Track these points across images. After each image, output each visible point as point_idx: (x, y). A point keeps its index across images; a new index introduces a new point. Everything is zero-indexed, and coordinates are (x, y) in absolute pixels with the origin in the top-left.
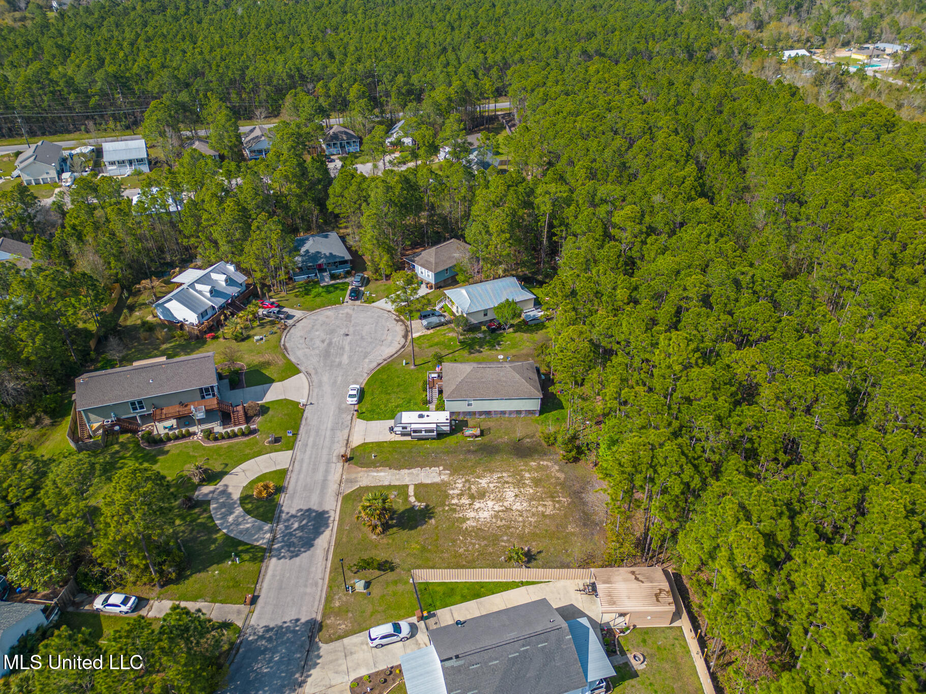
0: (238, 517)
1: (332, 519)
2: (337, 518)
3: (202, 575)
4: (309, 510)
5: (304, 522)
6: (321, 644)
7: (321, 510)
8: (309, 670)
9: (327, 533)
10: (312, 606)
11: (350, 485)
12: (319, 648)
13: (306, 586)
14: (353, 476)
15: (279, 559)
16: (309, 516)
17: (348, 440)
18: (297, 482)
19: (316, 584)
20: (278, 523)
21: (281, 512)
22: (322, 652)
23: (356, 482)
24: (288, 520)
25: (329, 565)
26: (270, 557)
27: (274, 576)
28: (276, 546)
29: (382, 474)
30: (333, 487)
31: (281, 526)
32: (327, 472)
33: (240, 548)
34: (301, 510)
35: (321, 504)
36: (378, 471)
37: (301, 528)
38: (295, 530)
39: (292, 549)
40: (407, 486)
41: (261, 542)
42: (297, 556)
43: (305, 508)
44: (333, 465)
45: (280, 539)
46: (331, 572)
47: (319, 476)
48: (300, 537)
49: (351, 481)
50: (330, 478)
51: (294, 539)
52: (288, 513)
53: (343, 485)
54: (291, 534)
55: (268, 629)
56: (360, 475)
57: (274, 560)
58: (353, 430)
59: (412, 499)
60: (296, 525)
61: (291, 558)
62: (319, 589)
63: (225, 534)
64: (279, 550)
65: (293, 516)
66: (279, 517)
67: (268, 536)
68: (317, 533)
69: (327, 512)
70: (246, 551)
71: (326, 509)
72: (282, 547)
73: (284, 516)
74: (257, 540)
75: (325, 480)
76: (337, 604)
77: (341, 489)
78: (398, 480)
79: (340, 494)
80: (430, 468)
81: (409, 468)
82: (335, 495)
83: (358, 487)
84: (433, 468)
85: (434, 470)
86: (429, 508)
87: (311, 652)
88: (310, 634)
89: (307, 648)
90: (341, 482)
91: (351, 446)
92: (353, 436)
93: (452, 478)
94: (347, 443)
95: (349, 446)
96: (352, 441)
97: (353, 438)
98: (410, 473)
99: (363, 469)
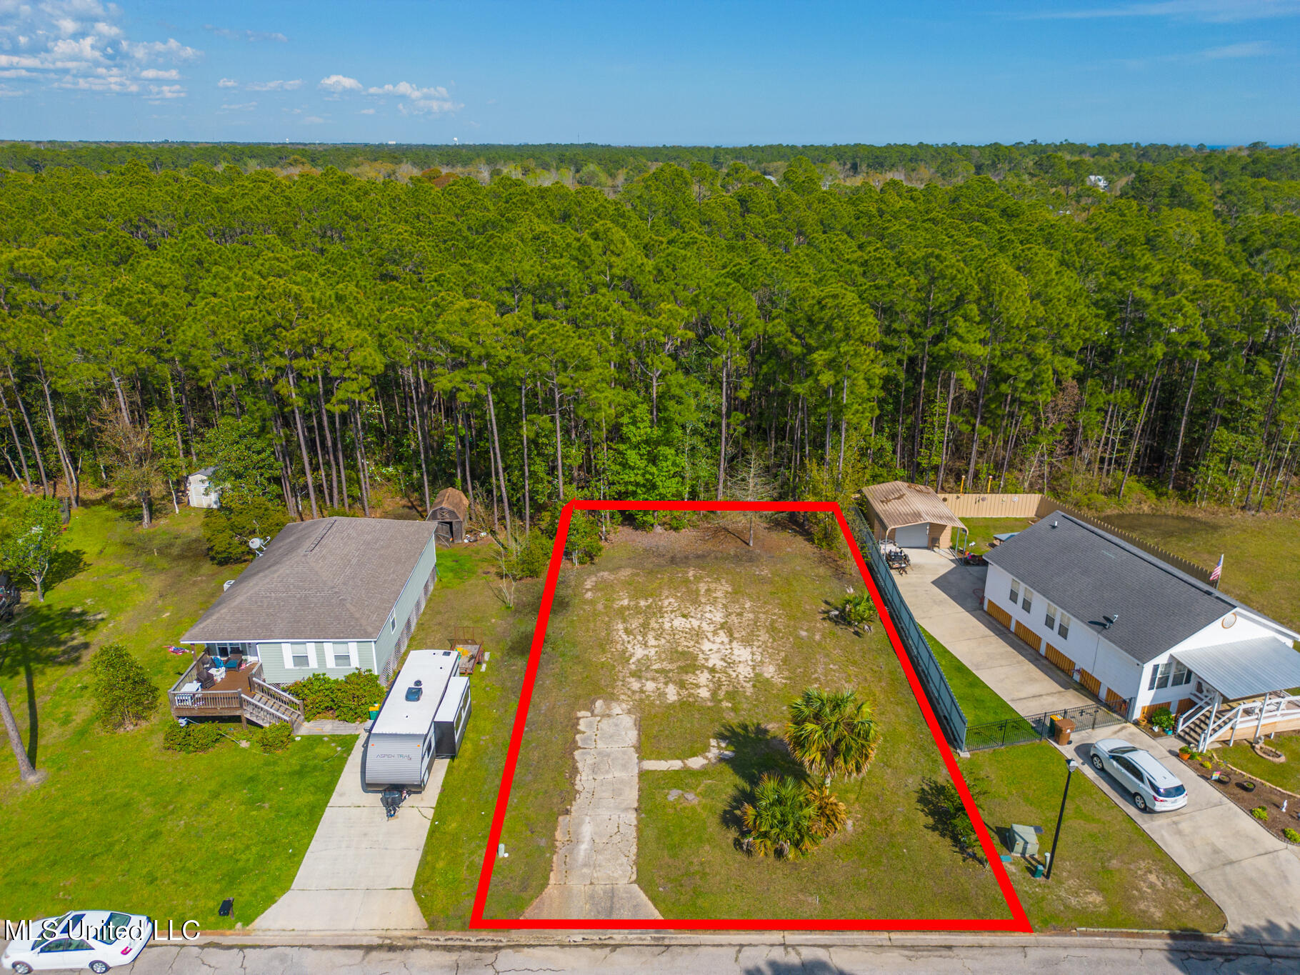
2: (775, 936)
6: (1233, 927)
9: (847, 960)
10: (1129, 963)
12: (1248, 930)
17: (369, 949)
19: (1048, 964)
22: (1256, 922)
23: (611, 895)
29: (587, 830)
30: (625, 968)
36: (573, 841)
40: (644, 774)
53: (617, 938)
56: (580, 886)
59: (696, 763)
76: (1095, 898)
77: (641, 939)
78: (617, 793)
79: (667, 942)
80: (579, 732)
81: (575, 771)
82: (665, 958)
83: (635, 886)
84: (582, 727)
85: (590, 725)
86: (727, 733)
87: (1270, 950)
88: (1220, 959)
89: (1263, 961)
90: (607, 946)
91: (414, 933)
92: (354, 933)
93: (622, 697)
94: (402, 948)
95: (410, 938)
96: (384, 932)
97: (364, 933)
98: (595, 769)
99: (552, 881)
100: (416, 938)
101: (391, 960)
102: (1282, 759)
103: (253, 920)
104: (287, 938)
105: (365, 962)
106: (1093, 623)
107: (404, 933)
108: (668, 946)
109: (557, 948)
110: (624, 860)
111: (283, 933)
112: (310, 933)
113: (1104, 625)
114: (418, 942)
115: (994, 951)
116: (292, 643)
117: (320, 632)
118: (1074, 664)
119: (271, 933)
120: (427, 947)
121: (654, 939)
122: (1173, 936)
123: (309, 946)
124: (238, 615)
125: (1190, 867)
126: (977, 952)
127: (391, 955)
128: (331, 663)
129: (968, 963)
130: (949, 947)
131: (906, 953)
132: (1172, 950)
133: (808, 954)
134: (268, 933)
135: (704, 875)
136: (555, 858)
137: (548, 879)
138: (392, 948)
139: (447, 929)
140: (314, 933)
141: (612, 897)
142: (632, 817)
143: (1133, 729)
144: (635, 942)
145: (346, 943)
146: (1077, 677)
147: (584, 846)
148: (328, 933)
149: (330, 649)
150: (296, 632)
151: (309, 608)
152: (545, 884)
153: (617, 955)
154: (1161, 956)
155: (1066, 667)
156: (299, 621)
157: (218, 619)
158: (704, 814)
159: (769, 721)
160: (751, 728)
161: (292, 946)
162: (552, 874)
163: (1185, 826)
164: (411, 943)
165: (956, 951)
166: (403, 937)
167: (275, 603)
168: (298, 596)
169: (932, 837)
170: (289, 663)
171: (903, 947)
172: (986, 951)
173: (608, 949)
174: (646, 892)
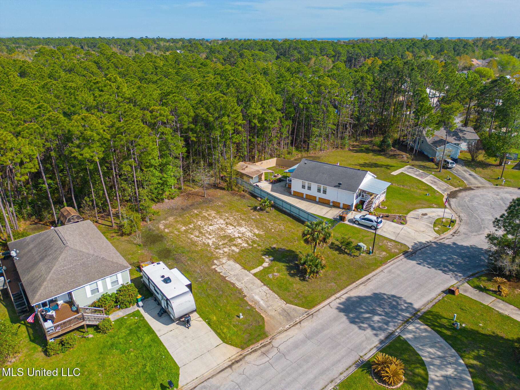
0: (439, 367)
1: (338, 301)
2: (333, 298)
3: (499, 333)
4: (353, 321)
5: (367, 315)
6: (410, 247)
7: (342, 314)
8: (425, 244)
9: (354, 294)
10: (402, 264)
11: (293, 313)
12: (413, 246)
13: (399, 275)
14: (280, 318)
15: (411, 304)
16: (357, 317)
17: (230, 366)
18: (339, 361)
19: (390, 271)
20: (392, 334)
21: (381, 342)
22: (413, 244)
23: (284, 310)
24: (380, 329)
25: (370, 275)
26: (418, 310)
27: (423, 296)
28: (408, 315)
29: (257, 298)
30: (308, 326)
31: (391, 329)
32: (296, 346)
33: (448, 333)
34: (360, 328)
35: (335, 319)
36: (256, 303)
37: (374, 312)
38: (380, 315)
39: (394, 303)
40: (255, 275)
41: (422, 327)
42: (393, 296)
43: (355, 327)
44: (281, 348)
45: (400, 318)
46: (374, 270)
47: (309, 347)
48: (380, 306)
49: (288, 316)
50: (301, 336)
51: (388, 310)
52: (376, 335)
53: (298, 320)
54: (387, 314)
55: (444, 272)
56: (273, 313)
57: (416, 306)
58: (207, 375)
59: (266, 265)
60: (376, 318)
61: (400, 298)
62: (390, 268)
63: (462, 357)
64: (406, 310)
65: (373, 328)
66: (387, 338)
67: (411, 327)
68: (361, 300)
69: (338, 308)
70: (442, 326)
71: (336, 311)
72: (402, 310)
73: (382, 336)
74: (426, 331)
75: (308, 338)
76: (384, 253)
77: (303, 317)
78: (253, 284)
79: (311, 314)
80: (220, 273)
81: (233, 284)
82: (315, 317)
83: (288, 305)
84: (219, 271)
85: (220, 269)
86: (265, 253)
87: (419, 248)
88: (414, 255)
89: (420, 251)
90: (297, 323)
91: (239, 354)
92: (219, 365)
93: (221, 257)
94: (241, 360)
95: (239, 356)
96: (229, 359)
97: (223, 363)
98: (239, 281)
99: (264, 316)
100: (241, 355)
101: (241, 365)
102: (386, 208)
103: (178, 384)
104: (196, 382)
105: (234, 370)
106: (335, 186)
107: (236, 355)
108: (312, 314)
109: (285, 332)
110: (277, 299)
111: (194, 381)
112: (204, 375)
113: (339, 186)
114: (244, 355)
115: (378, 274)
116: (90, 285)
117: (102, 274)
118: (330, 200)
119: (190, 384)
120: (247, 354)
121: (307, 315)
122: (403, 254)
123: (209, 379)
124: (54, 282)
125: (393, 238)
126: (375, 277)
127: (239, 364)
128: (109, 286)
129: (376, 280)
130: (369, 279)
131: (363, 285)
132: (406, 257)
133: (345, 297)
134: (188, 385)
135: (302, 292)
136: (257, 310)
137: (262, 316)
138: (237, 362)
139: (248, 346)
140: (206, 374)
141: (285, 311)
142: (265, 288)
143: (354, 212)
144: (303, 318)
145: (220, 370)
146: (331, 204)
147: (262, 302)
148: (210, 371)
149: (108, 280)
150: (90, 279)
151: (89, 266)
152: (263, 318)
153: (303, 324)
154: (405, 259)
155: (327, 202)
156: (89, 274)
157: (45, 288)
158: (284, 277)
159: (272, 244)
160: (270, 249)
161: (203, 382)
162: (262, 314)
163: (384, 230)
164: (241, 357)
165: (372, 279)
166: (237, 357)
167: (70, 271)
168: (79, 264)
169: (342, 256)
170: (89, 295)
171: (361, 284)
172: (377, 276)
173: (299, 324)
174: (292, 305)
